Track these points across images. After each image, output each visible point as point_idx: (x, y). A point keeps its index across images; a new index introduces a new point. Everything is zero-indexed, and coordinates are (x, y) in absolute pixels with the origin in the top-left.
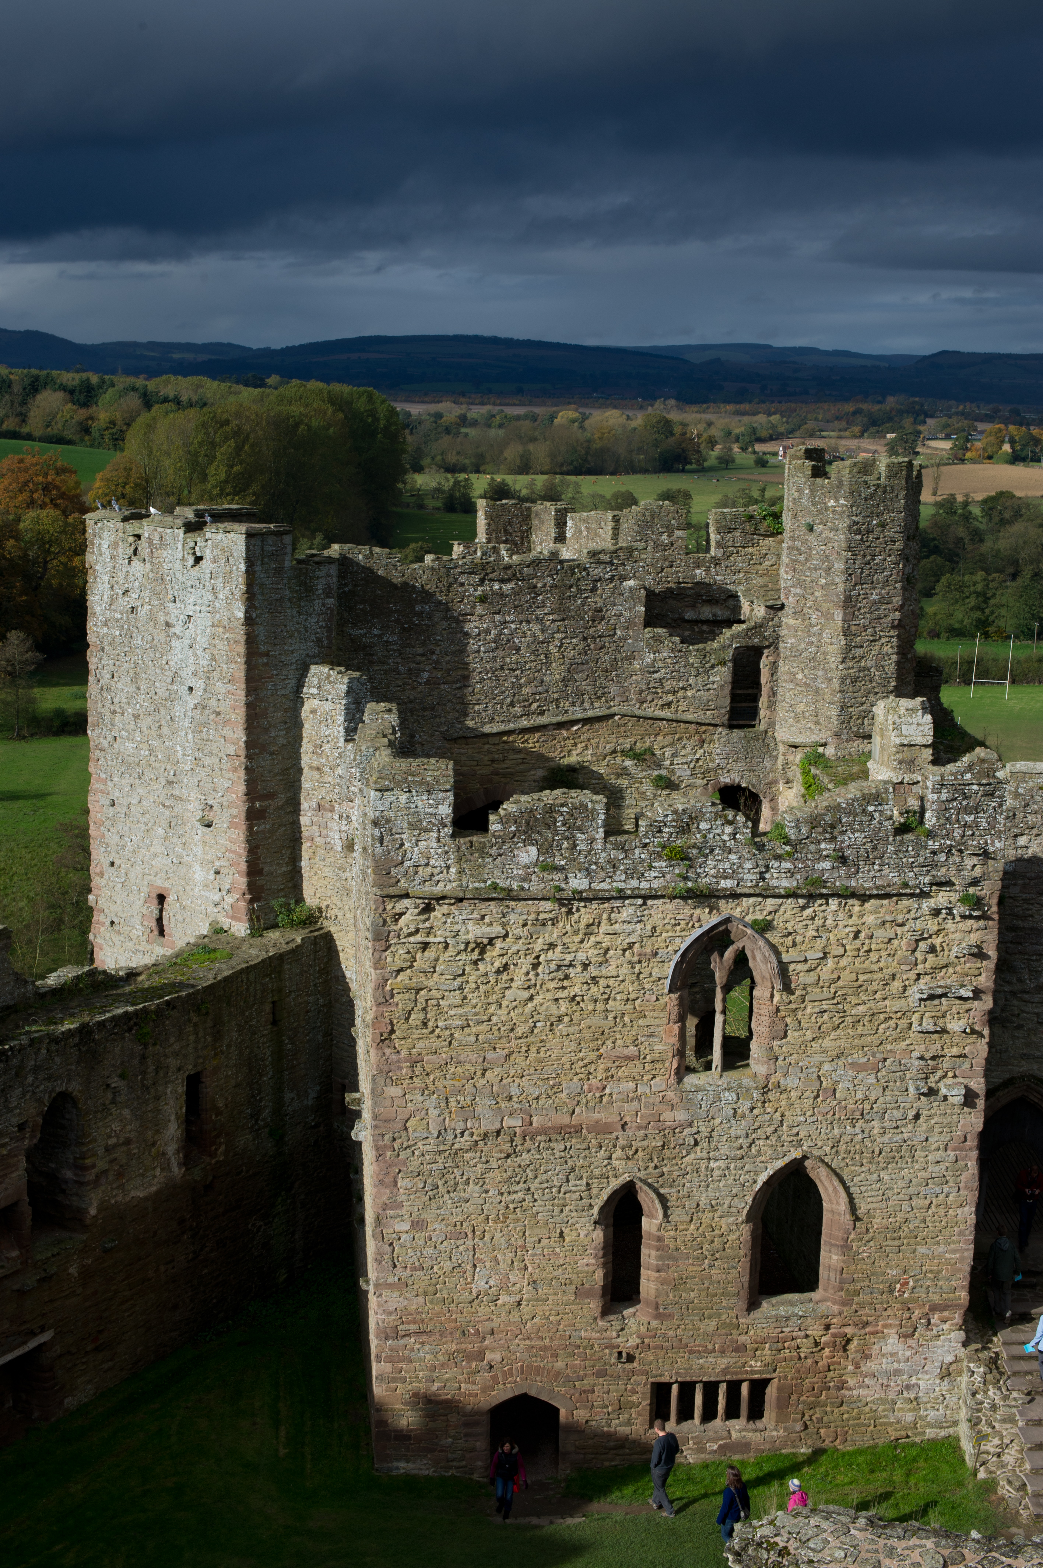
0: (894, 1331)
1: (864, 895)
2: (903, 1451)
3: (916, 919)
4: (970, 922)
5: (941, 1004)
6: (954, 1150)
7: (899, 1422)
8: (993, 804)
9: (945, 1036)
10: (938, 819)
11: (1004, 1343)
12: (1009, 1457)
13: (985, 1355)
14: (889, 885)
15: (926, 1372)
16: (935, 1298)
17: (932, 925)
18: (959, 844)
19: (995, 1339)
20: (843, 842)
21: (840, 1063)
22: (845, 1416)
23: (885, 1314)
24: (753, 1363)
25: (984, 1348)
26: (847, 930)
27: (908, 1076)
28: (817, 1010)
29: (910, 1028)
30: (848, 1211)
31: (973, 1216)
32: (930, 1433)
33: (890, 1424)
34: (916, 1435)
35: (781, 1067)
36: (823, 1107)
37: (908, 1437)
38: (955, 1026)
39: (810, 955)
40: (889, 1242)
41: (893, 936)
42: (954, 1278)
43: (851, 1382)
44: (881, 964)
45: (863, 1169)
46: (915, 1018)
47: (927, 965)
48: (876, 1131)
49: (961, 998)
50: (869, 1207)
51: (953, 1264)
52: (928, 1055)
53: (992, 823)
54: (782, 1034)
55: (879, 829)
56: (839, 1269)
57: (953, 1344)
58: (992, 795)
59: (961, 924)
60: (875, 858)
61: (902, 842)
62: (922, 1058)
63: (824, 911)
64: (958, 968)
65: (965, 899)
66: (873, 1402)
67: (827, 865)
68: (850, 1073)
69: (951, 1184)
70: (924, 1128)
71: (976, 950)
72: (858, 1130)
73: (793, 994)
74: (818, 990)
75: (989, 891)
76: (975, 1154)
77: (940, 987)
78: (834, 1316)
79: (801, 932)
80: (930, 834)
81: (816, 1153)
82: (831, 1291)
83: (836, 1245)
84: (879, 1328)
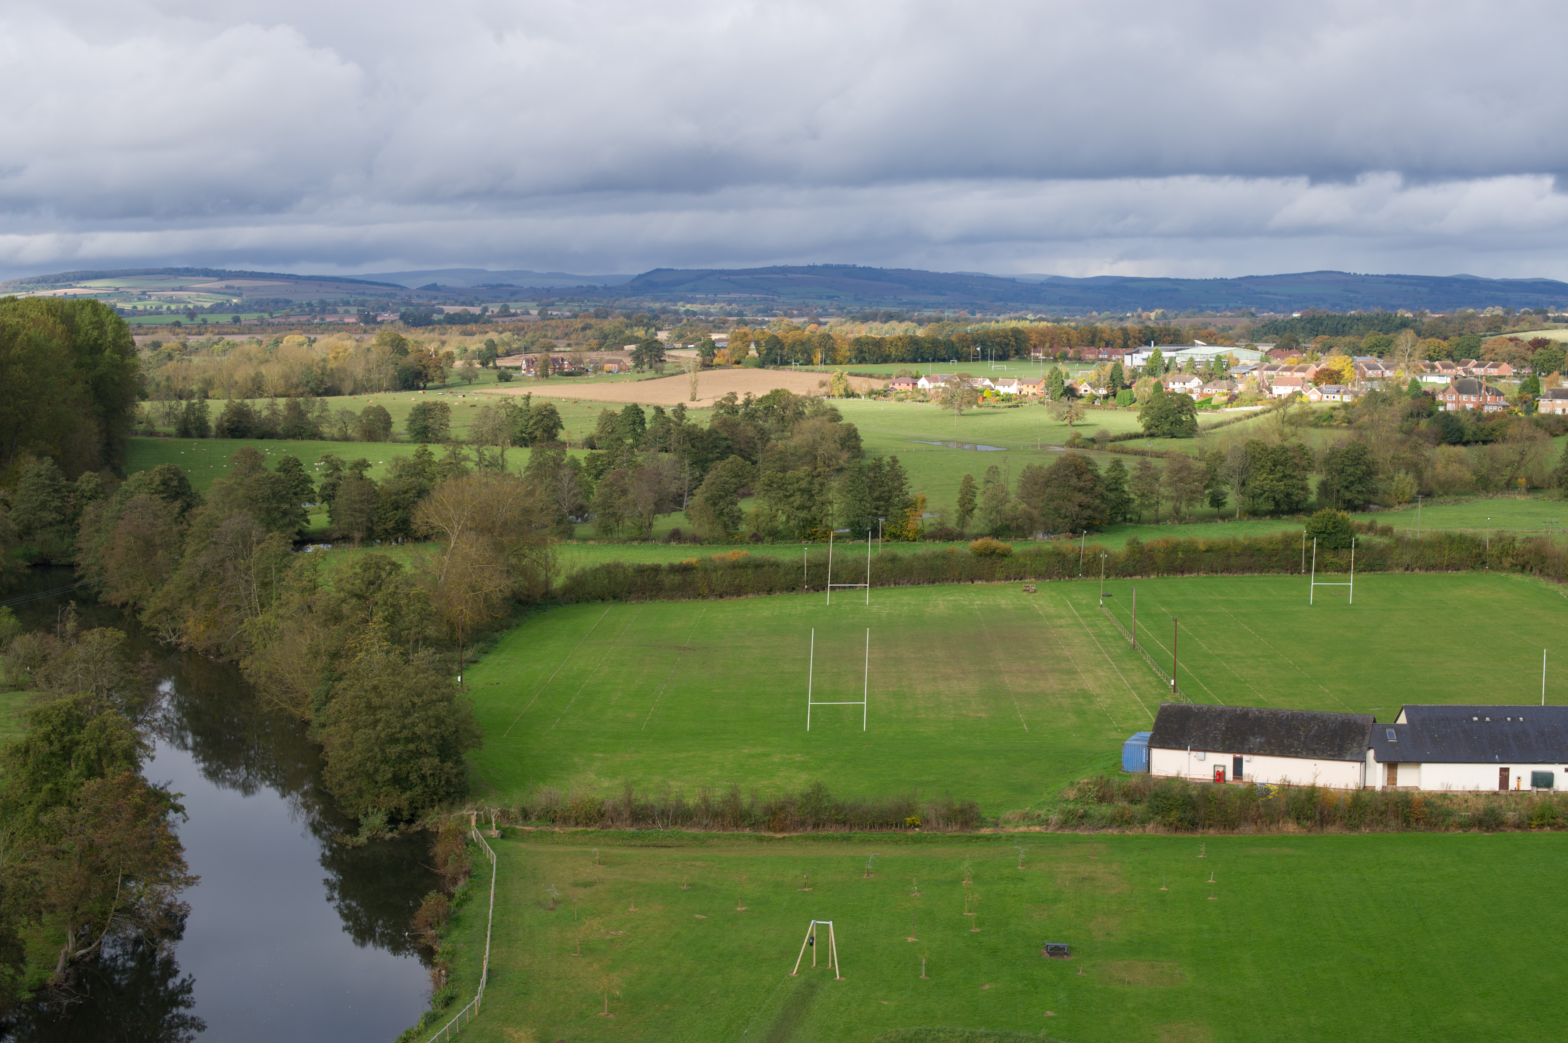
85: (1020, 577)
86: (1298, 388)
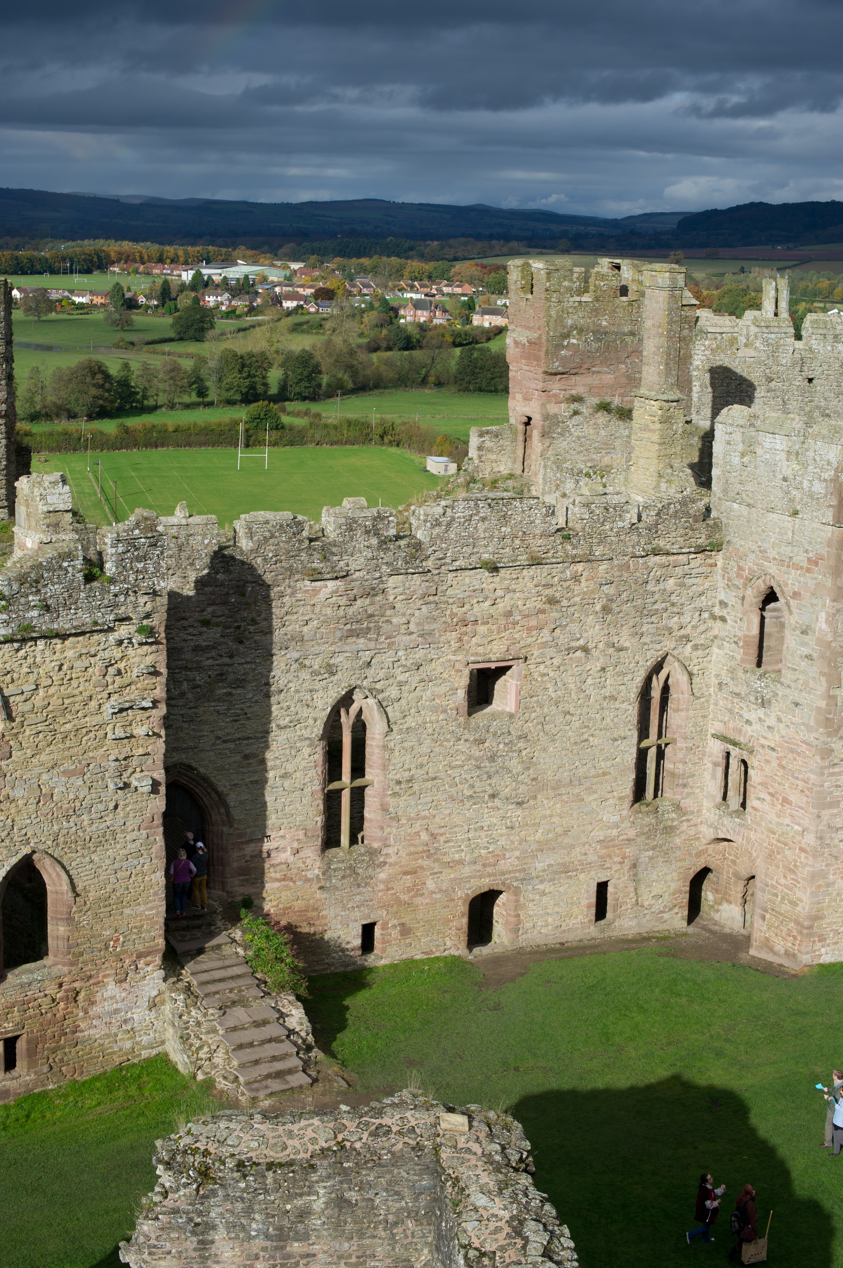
0: (111, 979)
1: (65, 635)
2: (128, 1072)
3: (105, 650)
4: (145, 648)
5: (128, 715)
6: (145, 829)
7: (121, 1050)
8: (158, 552)
9: (133, 740)
10: (117, 568)
11: (192, 974)
12: (219, 1058)
13: (180, 985)
14: (83, 625)
15: (138, 1007)
16: (140, 948)
17: (117, 653)
18: (134, 587)
19: (183, 972)
20: (46, 593)
21: (55, 772)
22: (80, 1053)
23: (104, 966)
24: (6, 1025)
25: (179, 980)
26: (53, 664)
27: (107, 775)
28: (34, 732)
29: (106, 737)
30: (70, 890)
31: (163, 879)
32: (145, 1054)
33: (114, 1053)
34: (134, 1057)
35: (9, 782)
36: (44, 810)
37: (129, 1060)
38: (140, 731)
39: (26, 688)
40: (103, 910)
41: (88, 665)
42: (153, 930)
43: (83, 1025)
44: (81, 689)
45: (78, 854)
46: (109, 729)
47: (116, 685)
48: (85, 823)
49: (143, 709)
50: (85, 884)
51: (150, 918)
52: (121, 757)
53: (157, 568)
54: (8, 755)
55: (73, 580)
56: (66, 937)
57: (156, 981)
58: (155, 545)
59: (139, 650)
60: (71, 604)
61: (91, 589)
62: (117, 760)
63: (33, 651)
64: (139, 685)
65: (140, 630)
66: (100, 1038)
67: (35, 613)
68: (63, 779)
69: (145, 856)
70: (122, 815)
71: (153, 669)
72: (72, 824)
73: (14, 721)
74: (34, 715)
75: (158, 621)
76: (161, 829)
77: (127, 701)
78: (65, 976)
79: (17, 670)
80: (112, 581)
81: (41, 847)
82: (61, 956)
83: (62, 919)
84: (100, 978)
85: (37, 451)
86: (302, 303)
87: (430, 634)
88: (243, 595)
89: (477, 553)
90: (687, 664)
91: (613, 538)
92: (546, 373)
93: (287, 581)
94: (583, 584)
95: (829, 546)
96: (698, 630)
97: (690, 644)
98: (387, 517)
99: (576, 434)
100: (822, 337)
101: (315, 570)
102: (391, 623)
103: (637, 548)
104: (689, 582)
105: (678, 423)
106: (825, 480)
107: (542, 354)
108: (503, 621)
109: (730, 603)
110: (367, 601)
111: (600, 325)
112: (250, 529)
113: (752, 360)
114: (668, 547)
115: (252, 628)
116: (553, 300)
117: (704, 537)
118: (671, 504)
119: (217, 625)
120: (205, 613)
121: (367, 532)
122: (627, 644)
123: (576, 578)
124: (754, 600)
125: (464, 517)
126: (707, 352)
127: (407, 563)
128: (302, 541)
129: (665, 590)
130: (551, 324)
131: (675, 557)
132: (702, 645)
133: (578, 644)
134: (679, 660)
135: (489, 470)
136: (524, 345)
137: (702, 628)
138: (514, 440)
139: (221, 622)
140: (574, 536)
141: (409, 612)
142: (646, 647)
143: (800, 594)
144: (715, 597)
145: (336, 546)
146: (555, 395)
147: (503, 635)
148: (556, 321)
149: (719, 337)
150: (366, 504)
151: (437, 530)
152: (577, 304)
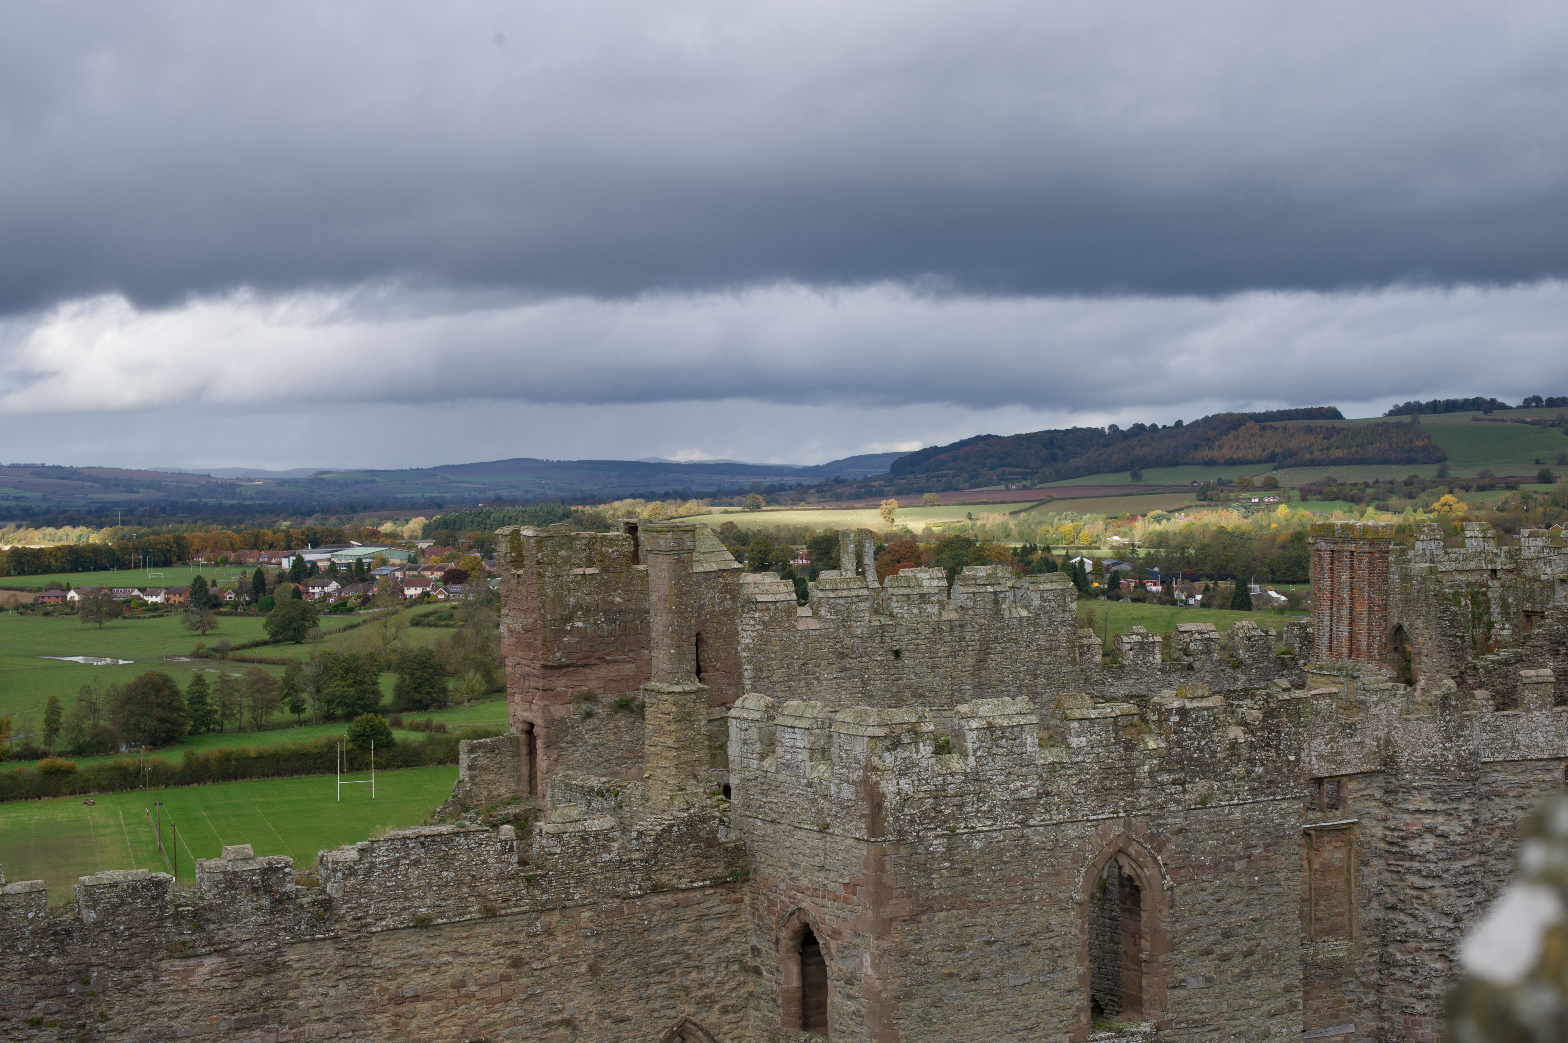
85: (84, 791)
86: (428, 589)
87: (353, 1016)
88: (87, 983)
89: (409, 907)
90: (712, 1032)
91: (598, 877)
92: (544, 667)
93: (147, 960)
94: (561, 938)
95: (866, 868)
96: (727, 987)
97: (717, 1006)
98: (282, 868)
99: (592, 741)
100: (905, 598)
101: (184, 943)
102: (297, 1007)
103: (631, 886)
104: (707, 925)
105: (699, 721)
106: (854, 783)
107: (539, 643)
108: (453, 994)
109: (764, 949)
110: (262, 981)
111: (613, 601)
112: (91, 894)
113: (817, 633)
114: (675, 881)
115: (101, 1026)
116: (548, 574)
117: (723, 865)
118: (672, 825)
119: (52, 1024)
120: (34, 1010)
121: (255, 890)
122: (629, 1013)
123: (549, 932)
124: (791, 943)
125: (388, 862)
126: (758, 627)
127: (314, 926)
128: (166, 907)
129: (674, 938)
130: (547, 605)
131: (685, 895)
132: (733, 1006)
133: (559, 1017)
134: (701, 1029)
135: (485, 793)
136: (519, 633)
137: (733, 984)
138: (516, 754)
139: (58, 1021)
140: (542, 876)
141: (321, 990)
142: (656, 1014)
143: (840, 933)
144: (746, 942)
145: (211, 910)
146: (559, 694)
147: (455, 1012)
148: (553, 600)
149: (772, 607)
150: (252, 853)
151: (352, 881)
152: (579, 578)
